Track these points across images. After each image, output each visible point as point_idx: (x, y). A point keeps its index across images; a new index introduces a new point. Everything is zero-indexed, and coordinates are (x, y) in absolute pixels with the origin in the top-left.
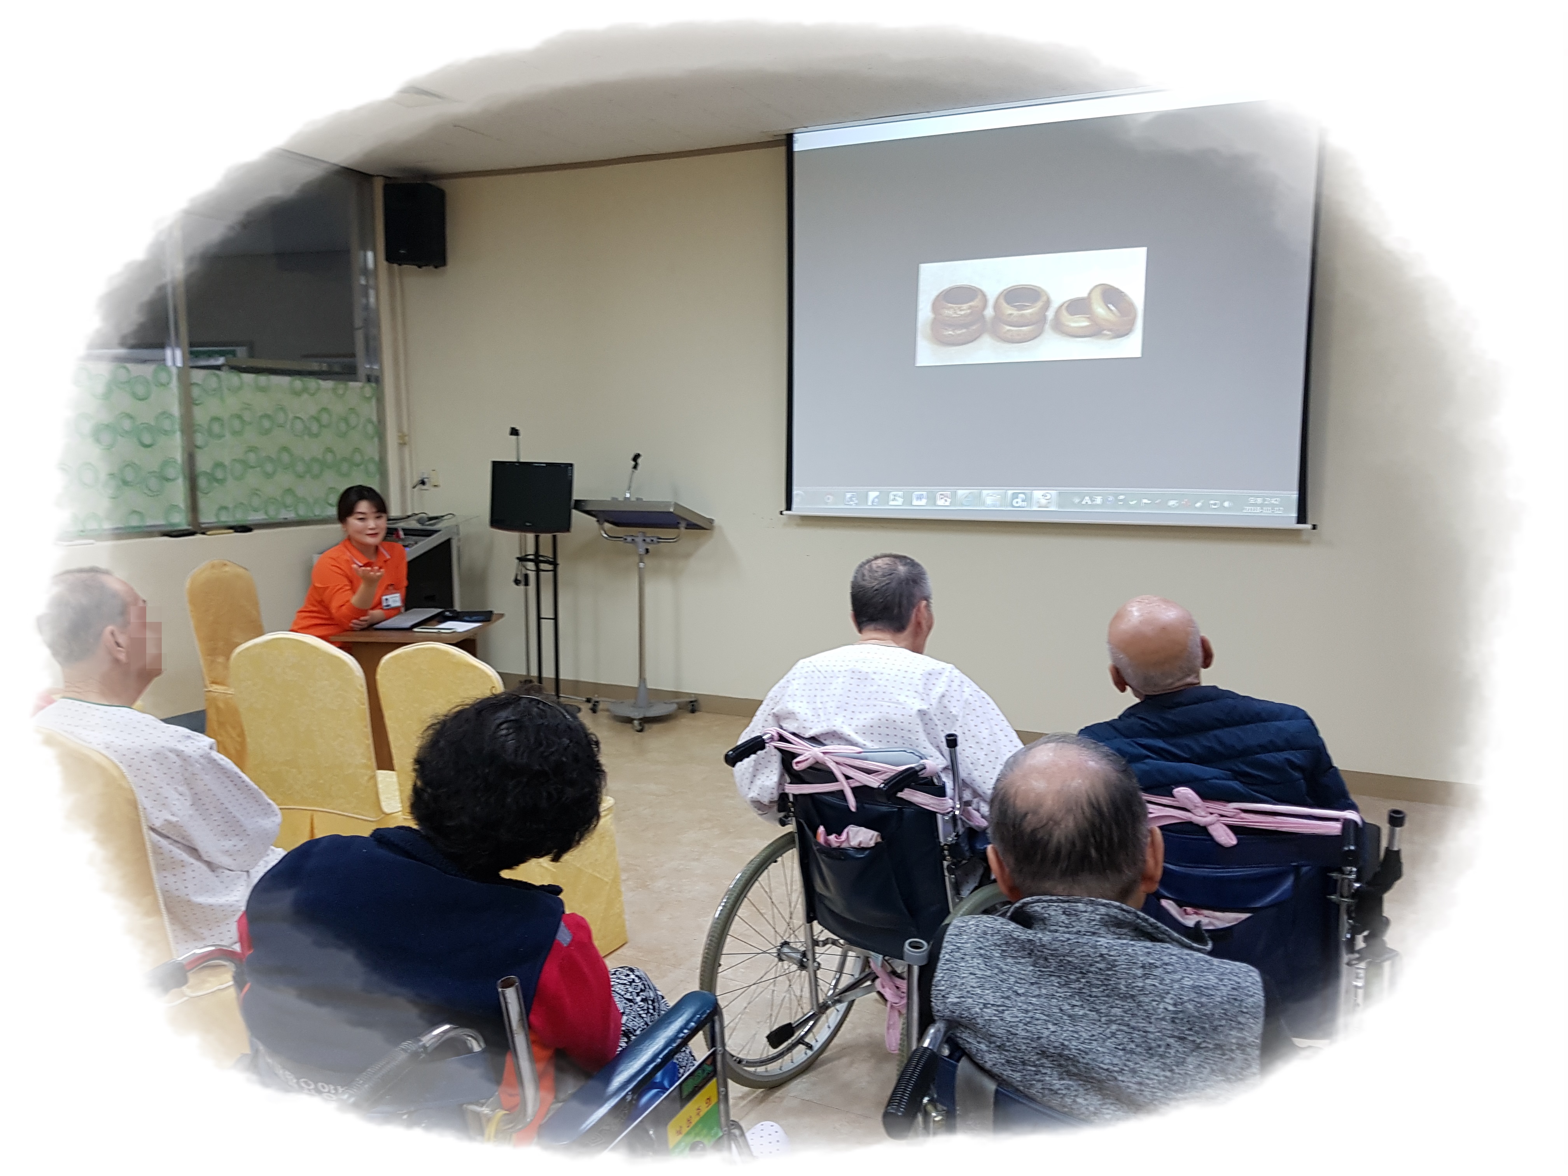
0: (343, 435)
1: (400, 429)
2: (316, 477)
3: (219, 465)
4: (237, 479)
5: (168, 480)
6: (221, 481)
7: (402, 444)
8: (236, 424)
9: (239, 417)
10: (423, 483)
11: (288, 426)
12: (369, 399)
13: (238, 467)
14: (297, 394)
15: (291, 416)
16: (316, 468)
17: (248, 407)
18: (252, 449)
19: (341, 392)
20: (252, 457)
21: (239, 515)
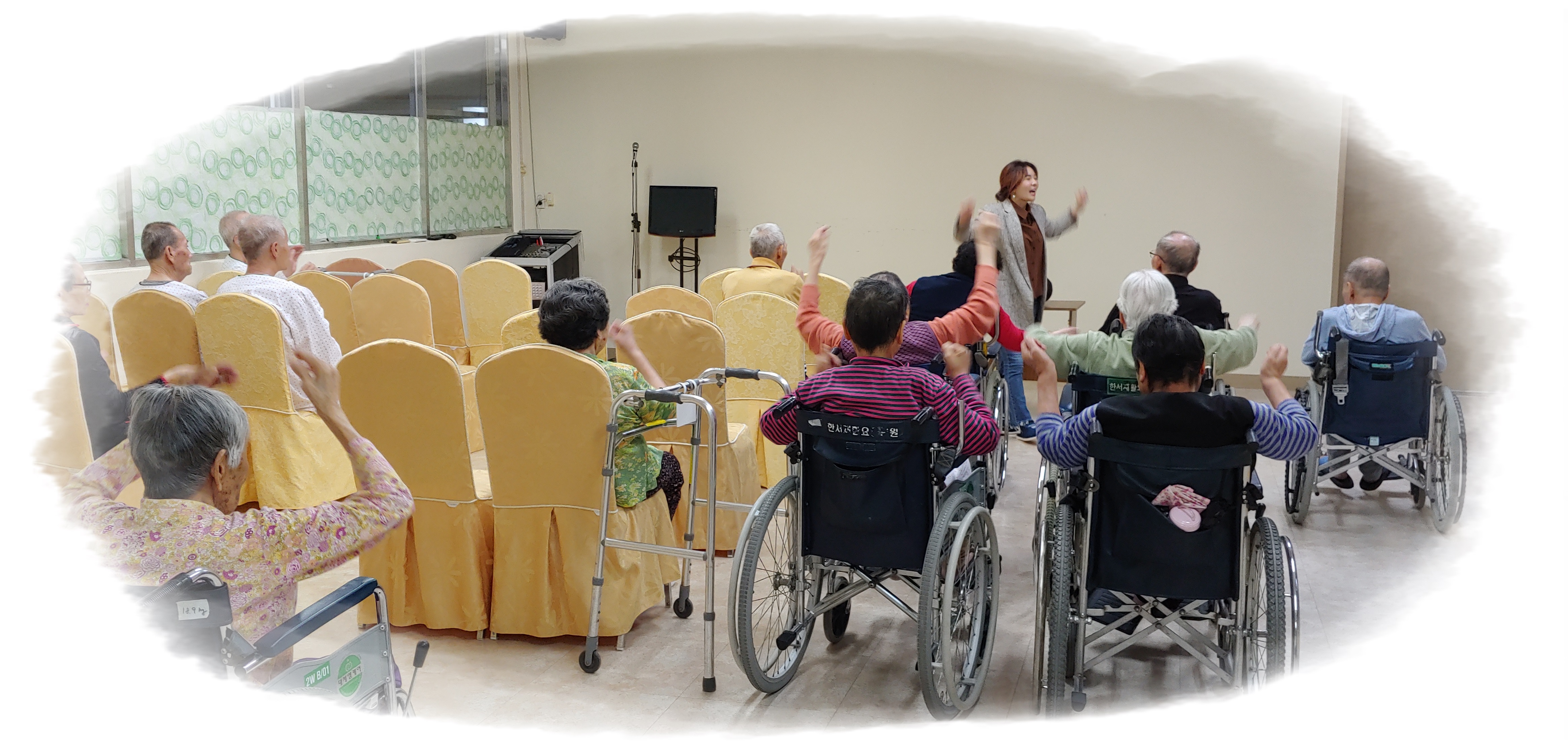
0: (489, 168)
1: (522, 163)
2: (477, 198)
3: (436, 189)
4: (444, 199)
5: (414, 200)
6: (436, 201)
7: (523, 173)
8: (443, 159)
9: (444, 154)
10: (540, 203)
11: (465, 160)
12: (501, 138)
13: (444, 191)
15: (466, 152)
16: (477, 190)
17: (448, 146)
18: (449, 178)
19: (488, 133)
20: (449, 183)
21: (444, 226)
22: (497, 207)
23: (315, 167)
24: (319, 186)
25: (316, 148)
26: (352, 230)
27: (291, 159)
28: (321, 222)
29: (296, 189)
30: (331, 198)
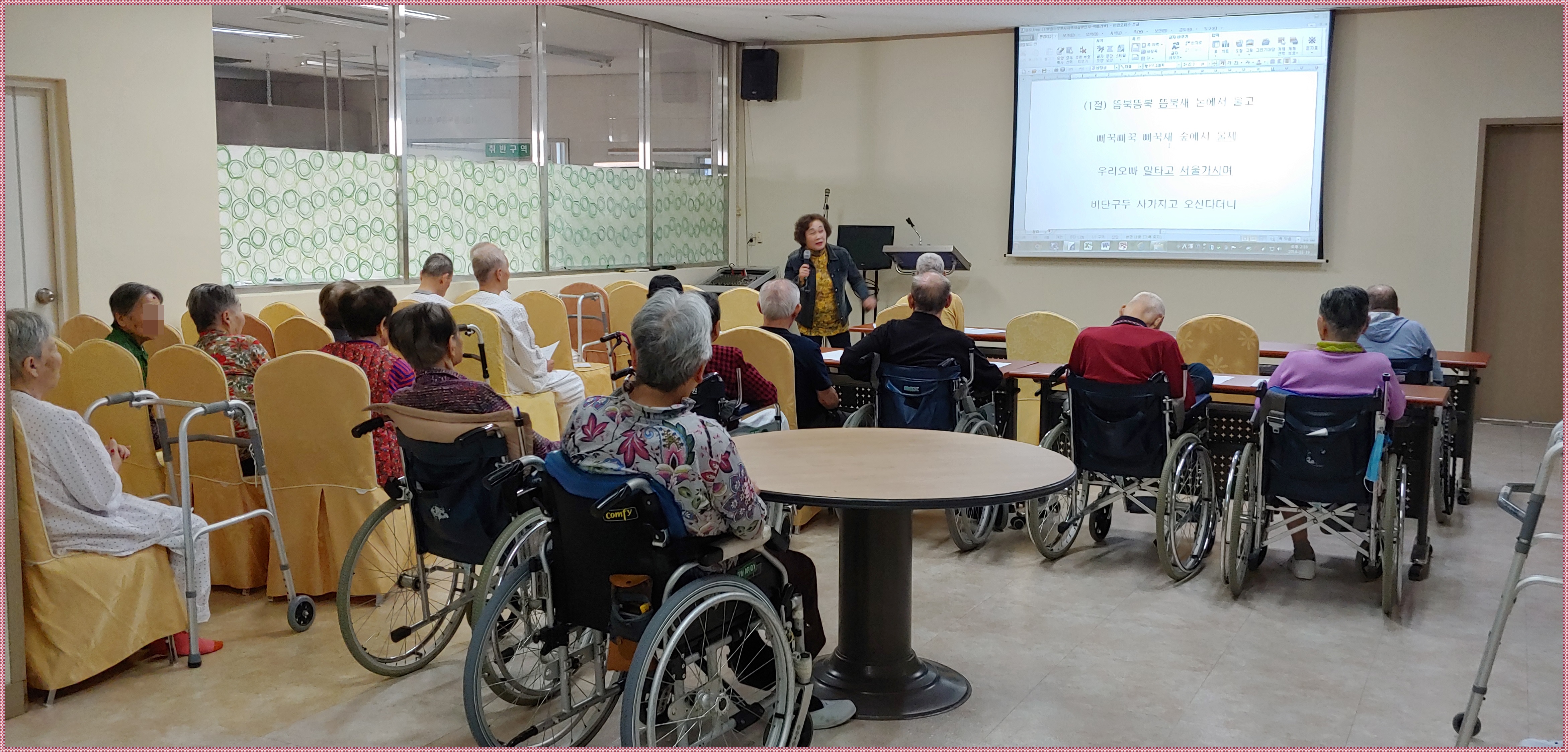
0: (708, 210)
1: (737, 206)
2: (697, 236)
3: (660, 228)
4: (667, 237)
5: (640, 237)
6: (660, 238)
7: (739, 216)
8: (667, 202)
9: (668, 199)
10: (751, 241)
12: (720, 186)
13: (667, 230)
14: (691, 184)
15: (688, 198)
16: (697, 229)
18: (673, 219)
19: (709, 182)
20: (672, 223)
21: (666, 260)
22: (715, 244)
23: (556, 210)
24: (559, 225)
25: (557, 194)
26: (586, 261)
27: (535, 202)
28: (560, 253)
29: (539, 226)
30: (568, 233)
